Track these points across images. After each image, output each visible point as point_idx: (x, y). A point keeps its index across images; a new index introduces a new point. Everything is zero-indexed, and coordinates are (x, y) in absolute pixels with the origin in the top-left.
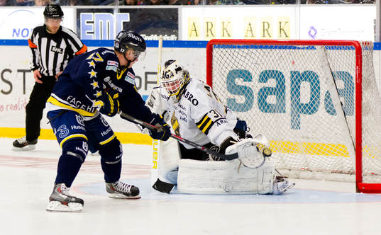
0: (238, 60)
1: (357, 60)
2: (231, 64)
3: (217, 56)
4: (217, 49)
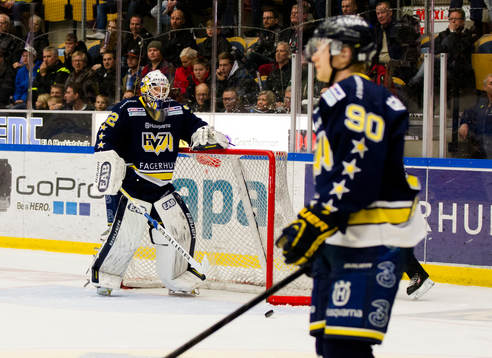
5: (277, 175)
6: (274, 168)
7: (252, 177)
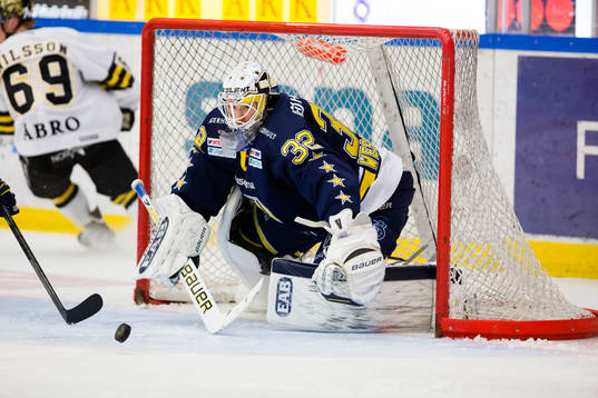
0: (204, 64)
1: (444, 69)
2: (191, 72)
3: (164, 53)
4: (163, 39)
5: (457, 77)
6: (453, 63)
7: (408, 82)
